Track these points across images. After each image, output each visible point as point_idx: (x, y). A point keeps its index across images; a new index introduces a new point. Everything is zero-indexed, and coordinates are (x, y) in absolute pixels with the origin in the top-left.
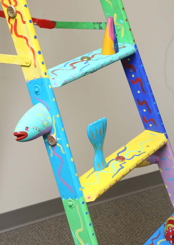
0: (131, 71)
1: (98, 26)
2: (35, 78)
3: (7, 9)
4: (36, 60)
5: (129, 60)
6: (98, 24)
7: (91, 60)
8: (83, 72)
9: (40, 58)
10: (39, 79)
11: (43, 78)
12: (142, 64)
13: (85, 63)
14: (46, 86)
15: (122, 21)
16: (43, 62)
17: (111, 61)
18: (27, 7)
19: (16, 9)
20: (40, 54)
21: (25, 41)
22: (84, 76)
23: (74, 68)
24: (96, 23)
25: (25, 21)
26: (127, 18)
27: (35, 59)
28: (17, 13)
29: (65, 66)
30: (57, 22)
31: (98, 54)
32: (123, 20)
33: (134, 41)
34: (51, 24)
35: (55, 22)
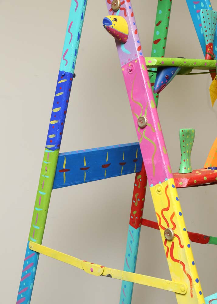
3: (165, 232)
4: (193, 289)
9: (197, 287)
16: (200, 291)
18: (185, 231)
19: (174, 232)
20: (198, 282)
21: (182, 266)
25: (183, 245)
27: (191, 287)
28: (175, 237)
30: (212, 237)
34: (205, 239)
35: (209, 237)
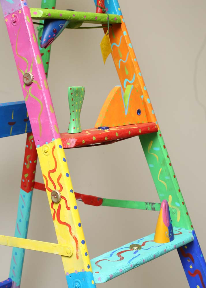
0: (189, 261)
1: (151, 207)
2: (76, 271)
3: (51, 194)
4: (79, 251)
5: (186, 247)
6: (151, 204)
7: (142, 249)
8: (132, 264)
9: (83, 248)
10: (80, 272)
11: (85, 271)
12: (202, 254)
13: (135, 253)
14: (89, 282)
15: (177, 204)
16: (86, 252)
17: (165, 250)
18: (72, 192)
19: (61, 194)
20: (84, 244)
21: (68, 228)
22: (133, 268)
23: (122, 258)
24: (148, 203)
25: (69, 207)
26: (184, 201)
27: (77, 249)
28: (62, 199)
29: (111, 255)
30: (105, 199)
31: (150, 241)
32: (179, 203)
33: (192, 226)
34: (98, 201)
35: (103, 199)
